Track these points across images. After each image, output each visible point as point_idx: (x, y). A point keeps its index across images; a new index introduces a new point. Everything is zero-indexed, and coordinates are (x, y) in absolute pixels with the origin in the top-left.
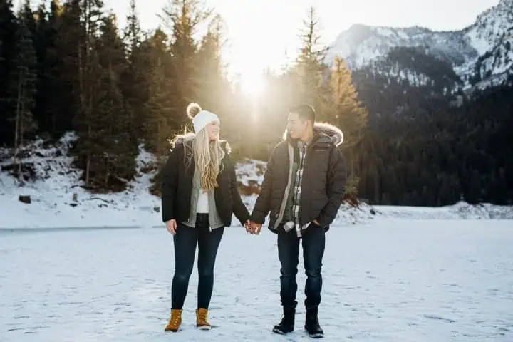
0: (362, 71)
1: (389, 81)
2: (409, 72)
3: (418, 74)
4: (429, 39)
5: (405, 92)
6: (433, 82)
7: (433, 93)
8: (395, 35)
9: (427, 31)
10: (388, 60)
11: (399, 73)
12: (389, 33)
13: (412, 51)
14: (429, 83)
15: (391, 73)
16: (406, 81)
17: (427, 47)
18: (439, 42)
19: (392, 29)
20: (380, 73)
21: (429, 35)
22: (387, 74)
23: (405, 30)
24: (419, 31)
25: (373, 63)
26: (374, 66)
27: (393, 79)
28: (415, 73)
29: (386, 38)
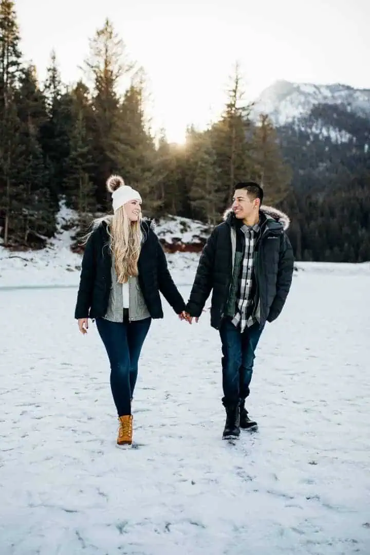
0: (285, 127)
1: (312, 138)
2: (331, 128)
3: (340, 131)
4: (351, 96)
5: (327, 149)
6: (355, 139)
7: (354, 151)
8: (317, 92)
9: (348, 88)
10: (310, 115)
11: (321, 130)
12: (311, 90)
13: (334, 108)
14: (351, 140)
15: (314, 129)
16: (328, 138)
17: (349, 104)
18: (361, 99)
19: (315, 86)
20: (303, 129)
21: (351, 92)
22: (309, 131)
23: (328, 87)
24: (341, 88)
25: (296, 120)
26: (297, 122)
27: (316, 136)
28: (337, 129)
29: (309, 94)
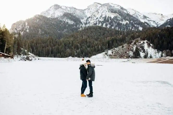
0: (56, 18)
1: (63, 22)
2: (69, 20)
3: (71, 21)
4: (75, 11)
5: (67, 26)
6: (75, 23)
7: (75, 26)
8: (66, 9)
9: (75, 8)
10: (63, 16)
11: (66, 20)
12: (64, 8)
13: (70, 14)
14: (74, 23)
15: (64, 20)
16: (68, 23)
17: (74, 13)
18: (78, 12)
19: (66, 7)
20: (61, 19)
21: (76, 10)
22: (62, 20)
23: (69, 8)
24: (73, 8)
25: (59, 16)
26: (59, 17)
27: (64, 22)
28: (70, 20)
29: (64, 9)
